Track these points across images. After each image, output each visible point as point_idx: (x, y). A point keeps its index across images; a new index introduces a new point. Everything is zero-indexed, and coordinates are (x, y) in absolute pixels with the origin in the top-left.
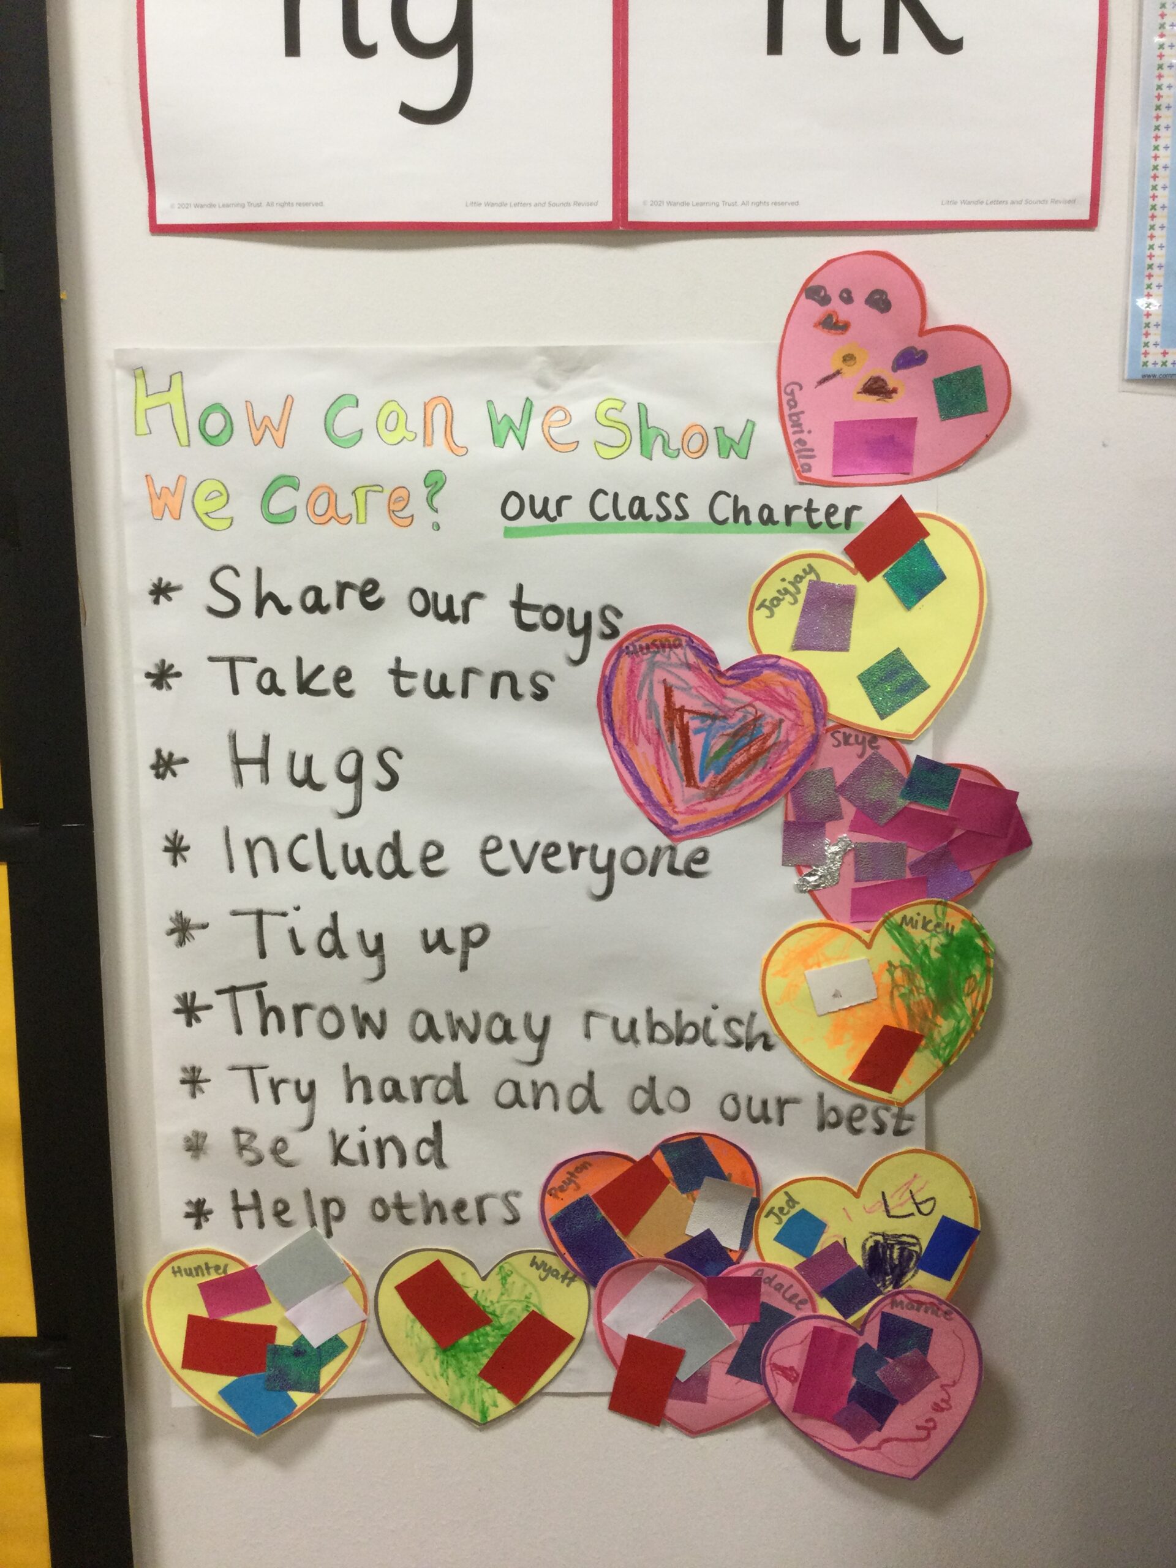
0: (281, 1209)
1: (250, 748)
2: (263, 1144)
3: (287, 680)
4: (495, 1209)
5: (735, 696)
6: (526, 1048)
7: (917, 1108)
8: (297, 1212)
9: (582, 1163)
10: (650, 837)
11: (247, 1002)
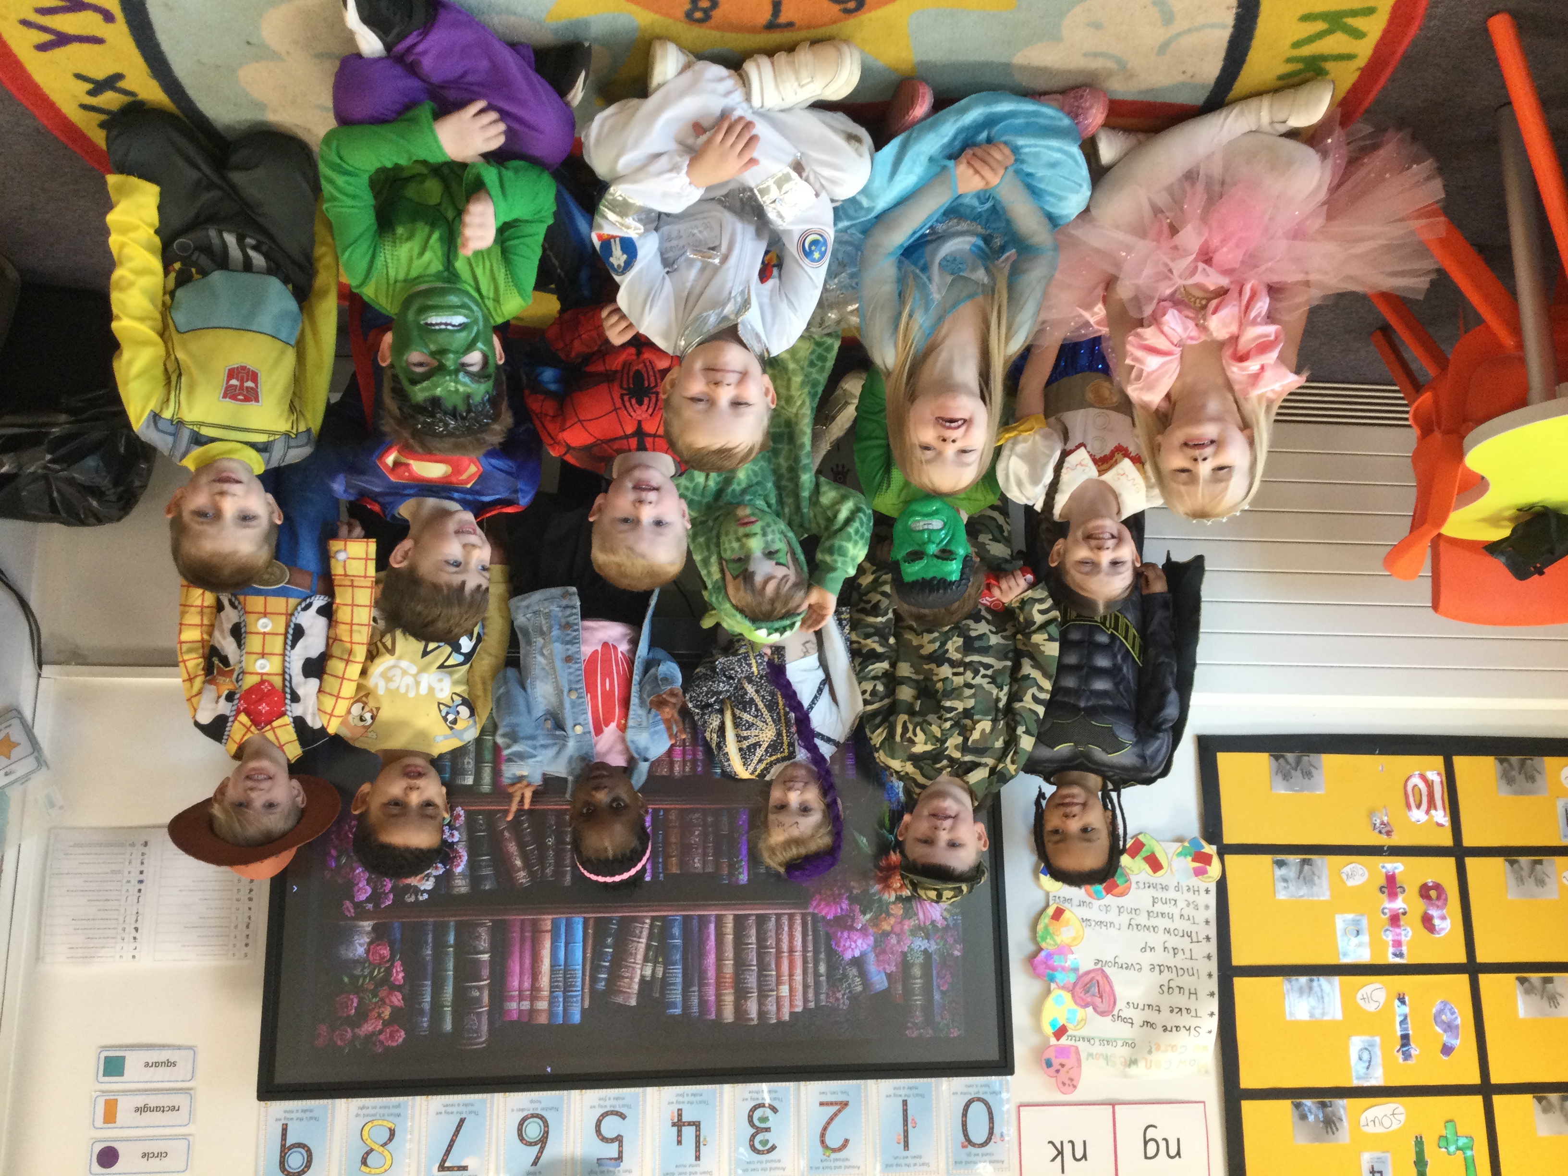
0: (1189, 890)
1: (1193, 997)
2: (1192, 906)
3: (1184, 1011)
4: (1142, 885)
5: (1089, 999)
6: (1133, 922)
7: (1051, 902)
8: (1185, 889)
9: (1122, 894)
10: (1106, 969)
11: (1195, 939)
